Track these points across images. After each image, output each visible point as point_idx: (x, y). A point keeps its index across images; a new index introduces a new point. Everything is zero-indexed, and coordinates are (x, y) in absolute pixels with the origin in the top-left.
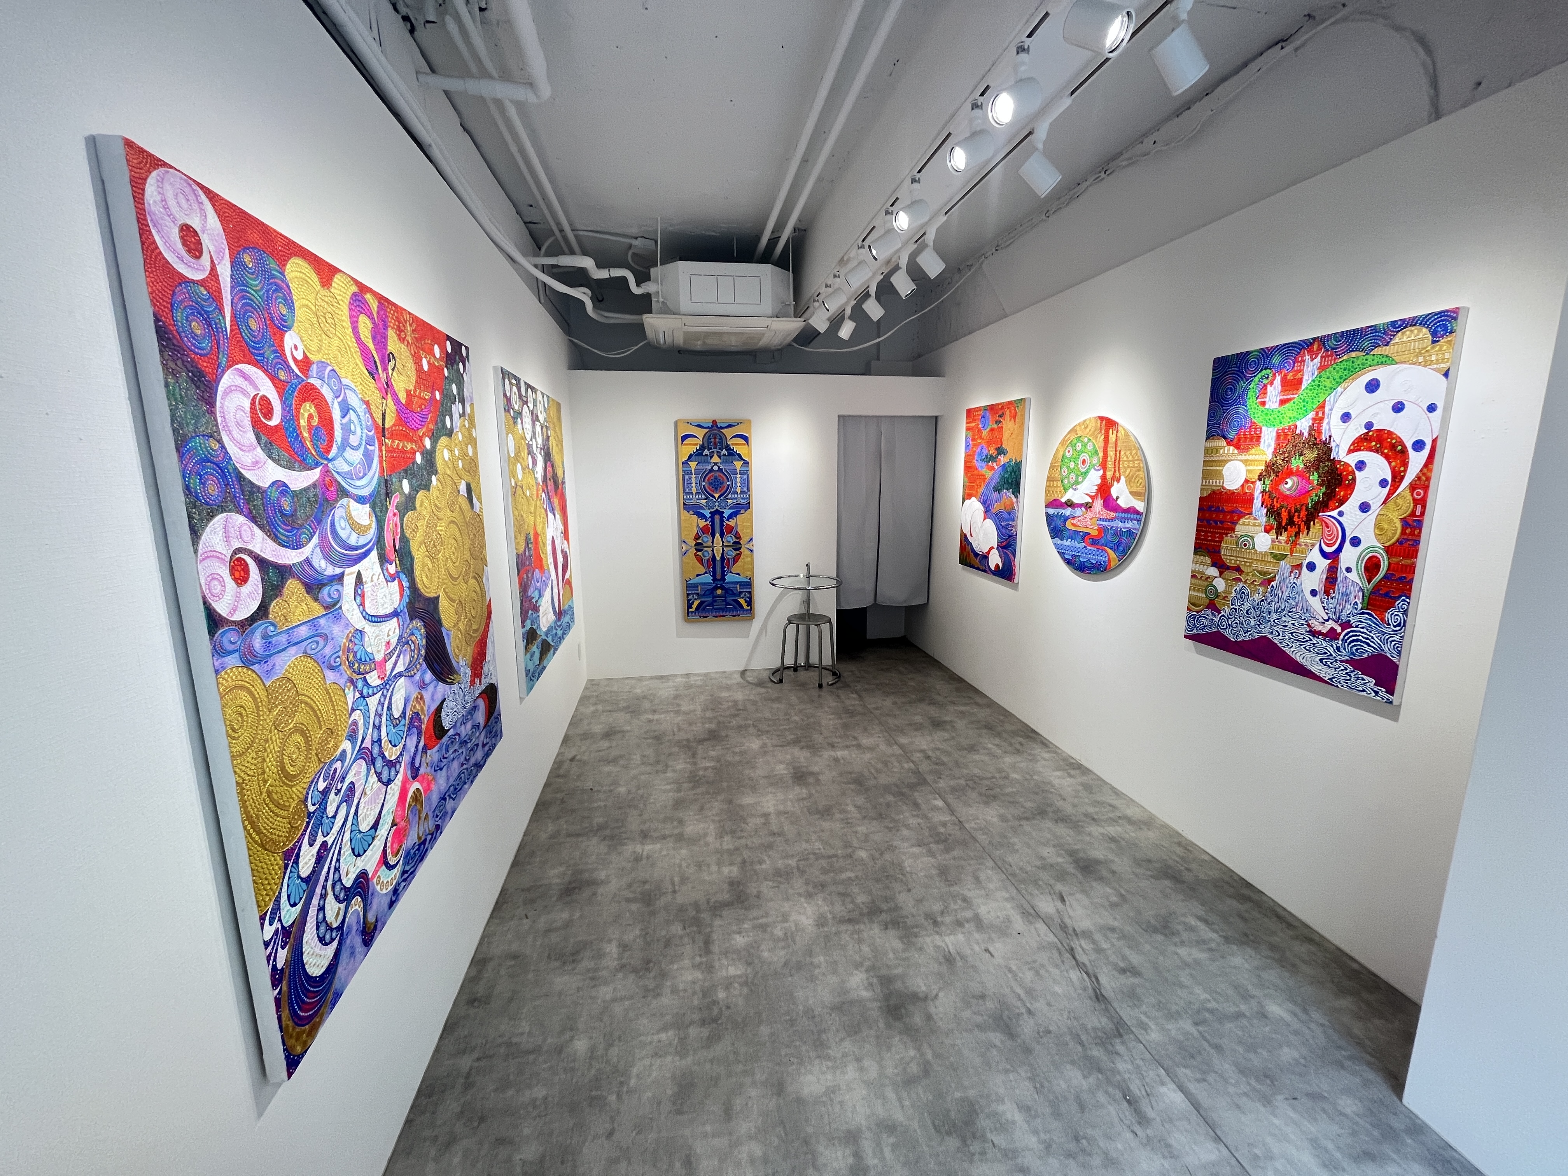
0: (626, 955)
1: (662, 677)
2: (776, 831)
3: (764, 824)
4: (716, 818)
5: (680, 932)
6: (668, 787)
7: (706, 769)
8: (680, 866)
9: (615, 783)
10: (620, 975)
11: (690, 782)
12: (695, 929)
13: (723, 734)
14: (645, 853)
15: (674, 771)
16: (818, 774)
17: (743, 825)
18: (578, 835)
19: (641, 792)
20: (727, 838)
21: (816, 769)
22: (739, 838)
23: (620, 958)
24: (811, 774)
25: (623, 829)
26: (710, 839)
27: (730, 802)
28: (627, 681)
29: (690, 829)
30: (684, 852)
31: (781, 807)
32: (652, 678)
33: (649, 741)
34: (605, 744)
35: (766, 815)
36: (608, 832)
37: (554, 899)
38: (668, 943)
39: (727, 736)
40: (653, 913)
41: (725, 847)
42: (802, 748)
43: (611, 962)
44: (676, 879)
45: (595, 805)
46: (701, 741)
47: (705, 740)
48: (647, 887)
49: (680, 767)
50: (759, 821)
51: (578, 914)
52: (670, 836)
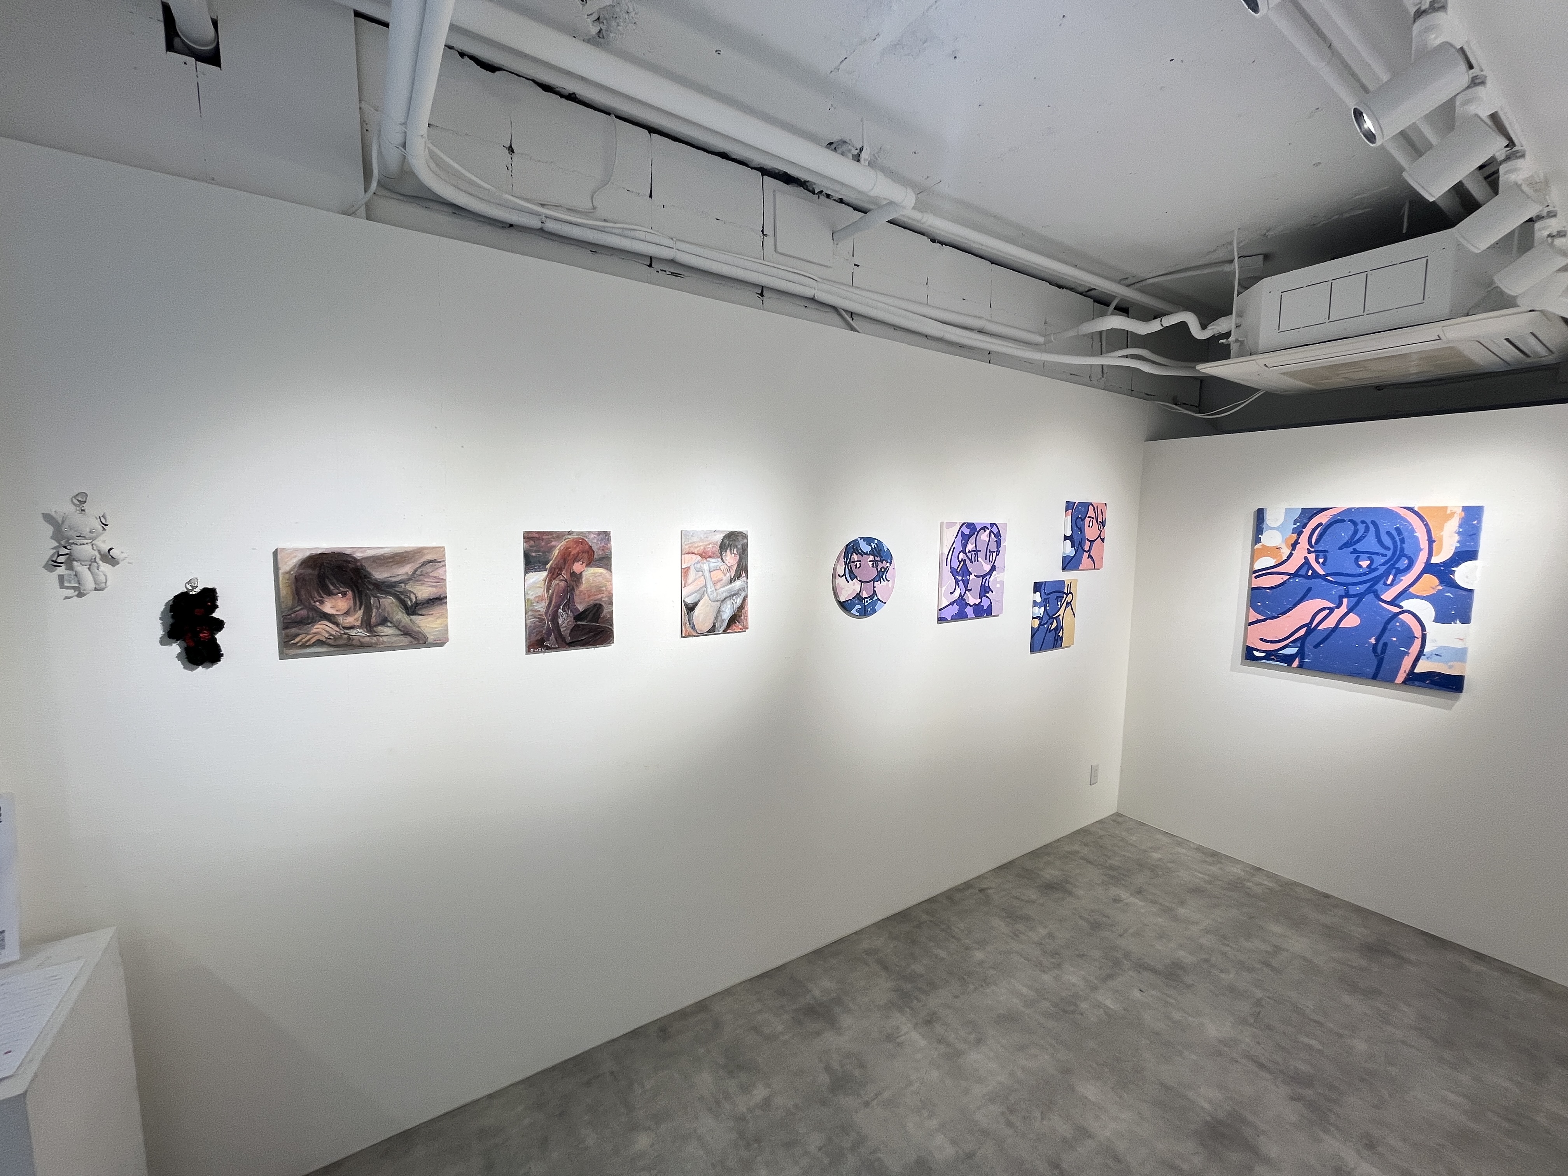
0: (758, 1112)
1: (1214, 854)
2: (1064, 1166)
3: (1065, 1141)
4: (1020, 1074)
5: (812, 1148)
6: (1024, 990)
7: (1099, 1005)
8: (910, 1084)
9: (982, 944)
10: (731, 1124)
11: (1056, 1006)
12: (826, 1161)
13: (1189, 979)
14: (903, 1038)
15: (1056, 978)
16: (1267, 1161)
17: (1037, 1114)
18: (885, 968)
19: (991, 972)
20: (995, 1109)
21: (1272, 1150)
22: (1009, 1124)
23: (750, 1110)
24: (1253, 1149)
25: (923, 997)
26: (978, 1090)
27: (1066, 1071)
28: (1159, 836)
29: (975, 1058)
30: (935, 1074)
31: (1121, 1146)
32: (1199, 849)
33: (1081, 922)
34: (1032, 894)
35: (1084, 1133)
36: (908, 986)
37: (794, 1007)
38: (789, 1145)
39: (1189, 987)
40: (824, 1103)
41: (979, 1117)
42: (1296, 1098)
43: (742, 1104)
44: (886, 1094)
45: (937, 951)
46: (1141, 966)
47: (1154, 971)
48: (857, 1073)
49: (1074, 979)
50: (1064, 1129)
51: (786, 1037)
52: (949, 1045)
